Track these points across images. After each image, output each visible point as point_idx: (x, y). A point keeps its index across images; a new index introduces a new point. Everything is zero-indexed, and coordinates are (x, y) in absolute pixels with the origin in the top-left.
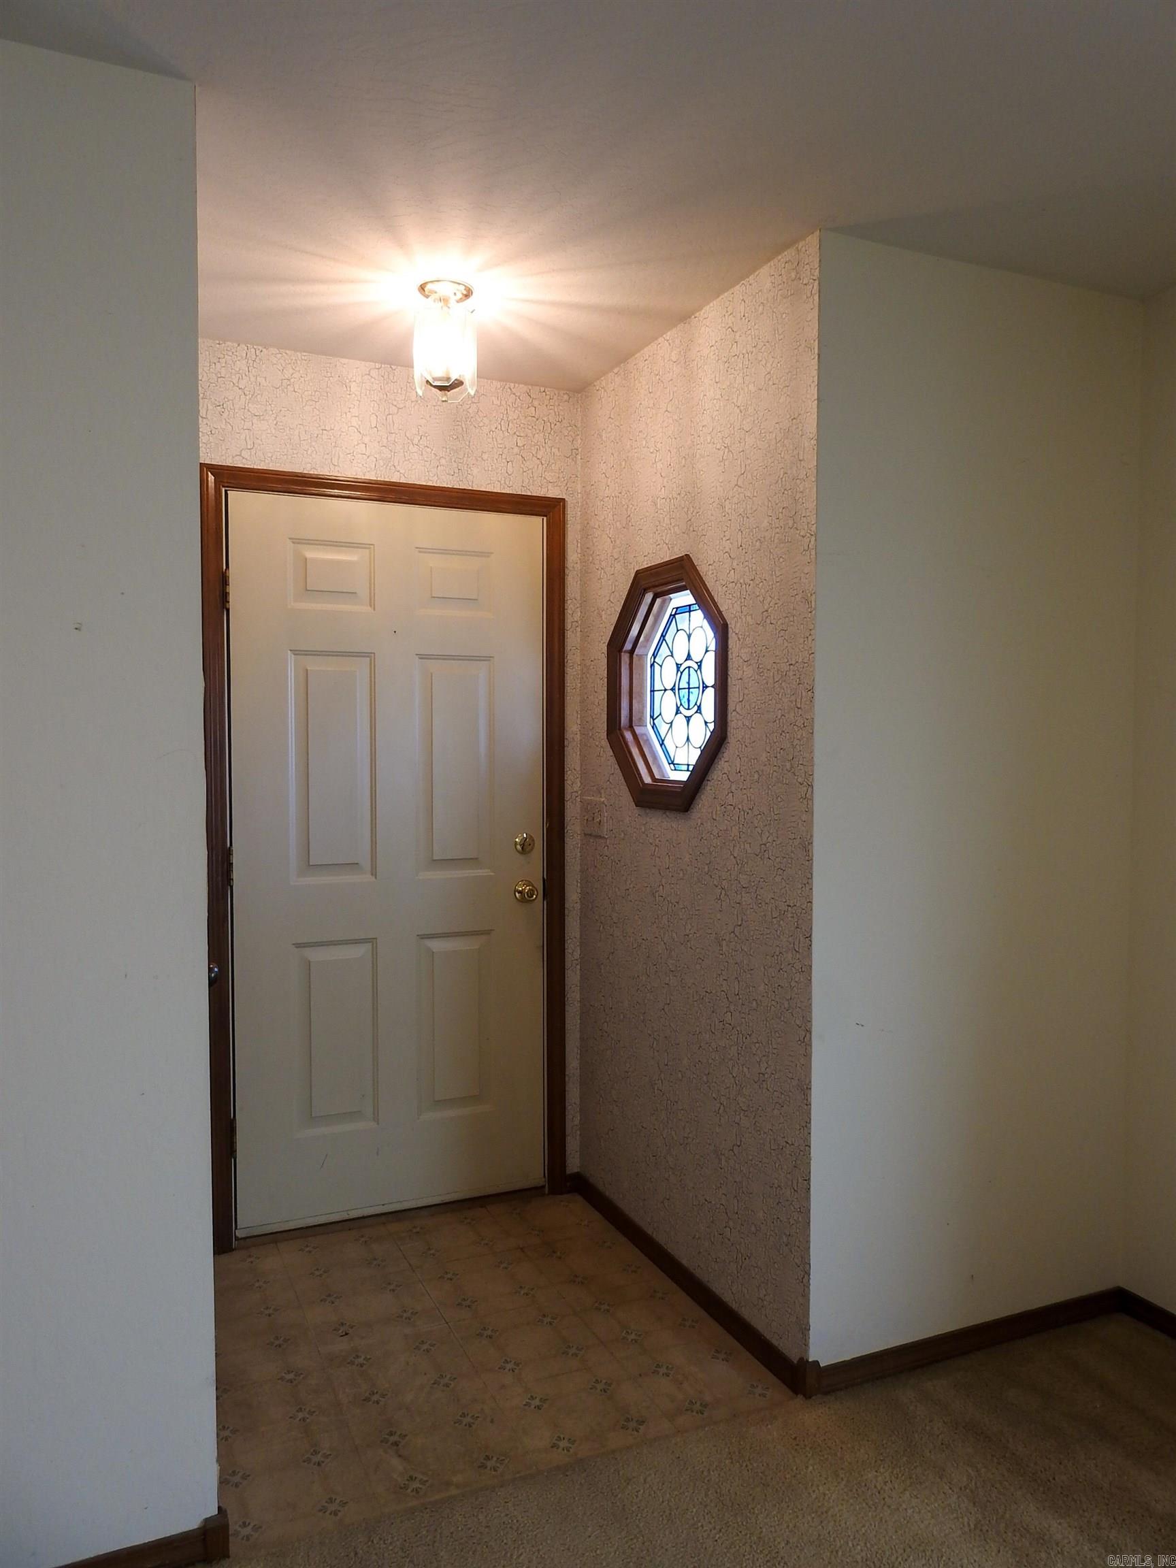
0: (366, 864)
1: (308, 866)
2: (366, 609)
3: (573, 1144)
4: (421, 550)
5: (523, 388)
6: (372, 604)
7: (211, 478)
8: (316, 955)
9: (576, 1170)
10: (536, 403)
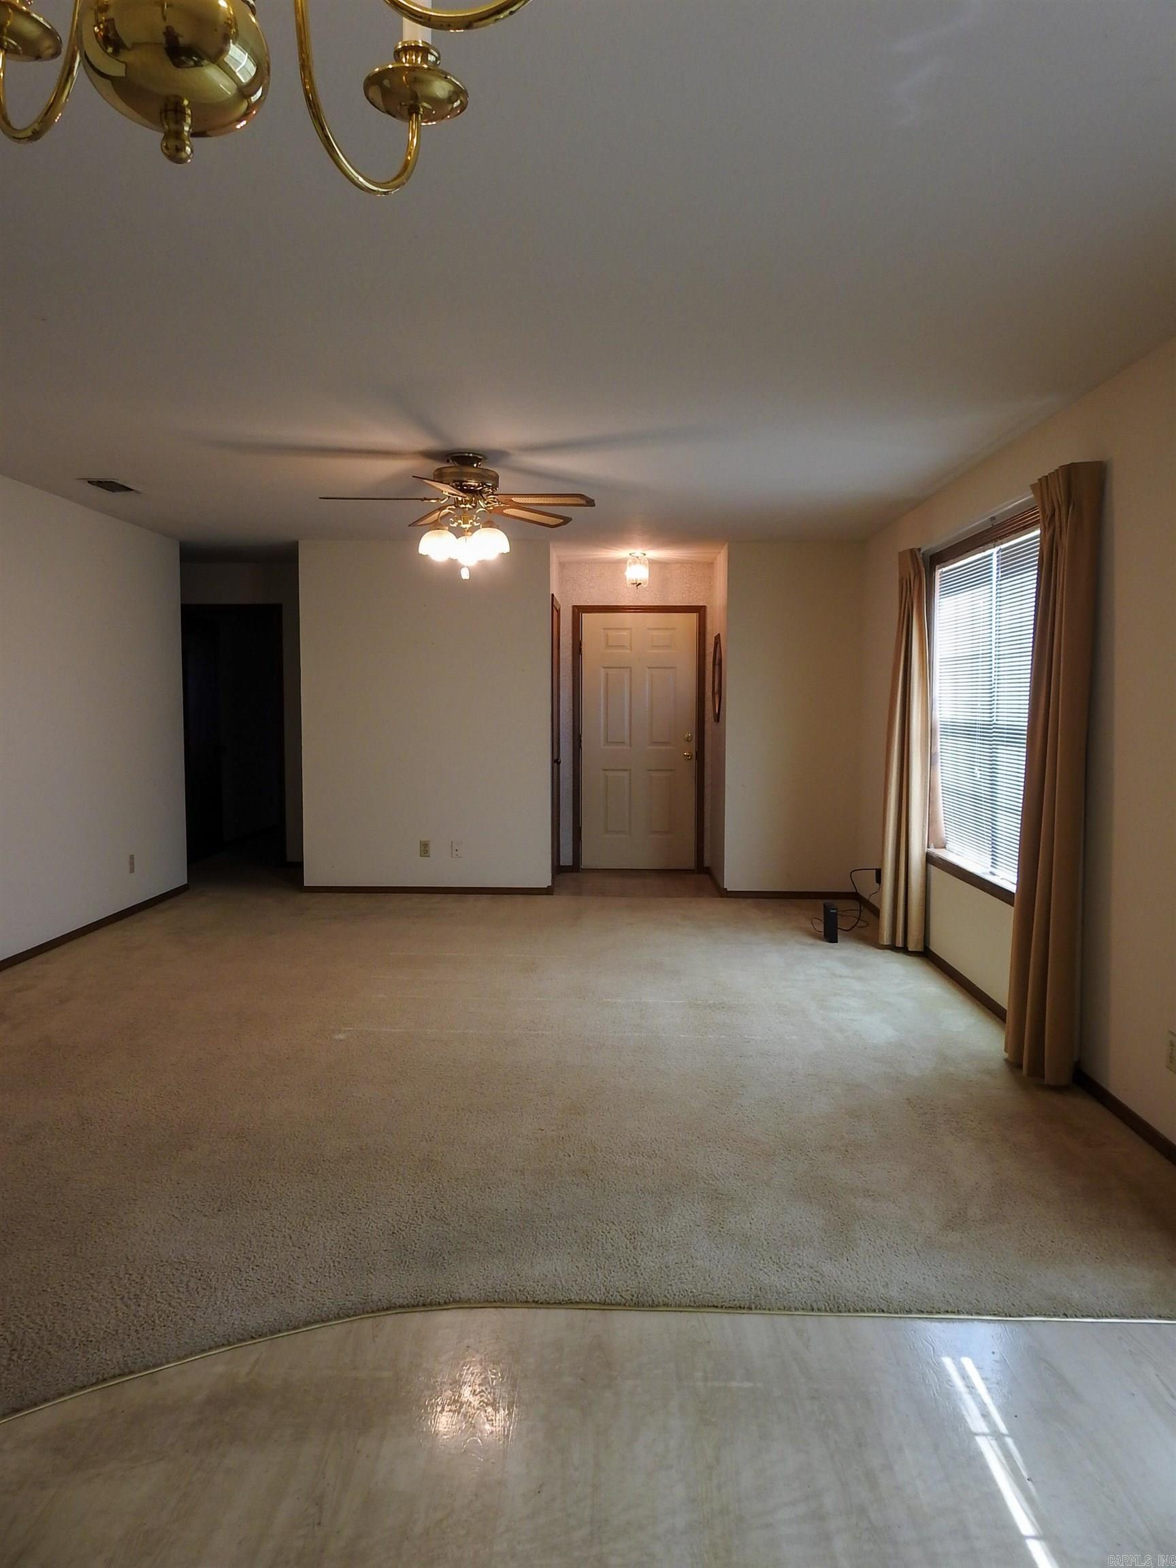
0: (627, 741)
1: (607, 742)
2: (629, 651)
3: (707, 855)
4: (649, 629)
5: (689, 565)
6: (631, 650)
7: (576, 610)
8: (610, 774)
9: (708, 866)
10: (694, 570)
